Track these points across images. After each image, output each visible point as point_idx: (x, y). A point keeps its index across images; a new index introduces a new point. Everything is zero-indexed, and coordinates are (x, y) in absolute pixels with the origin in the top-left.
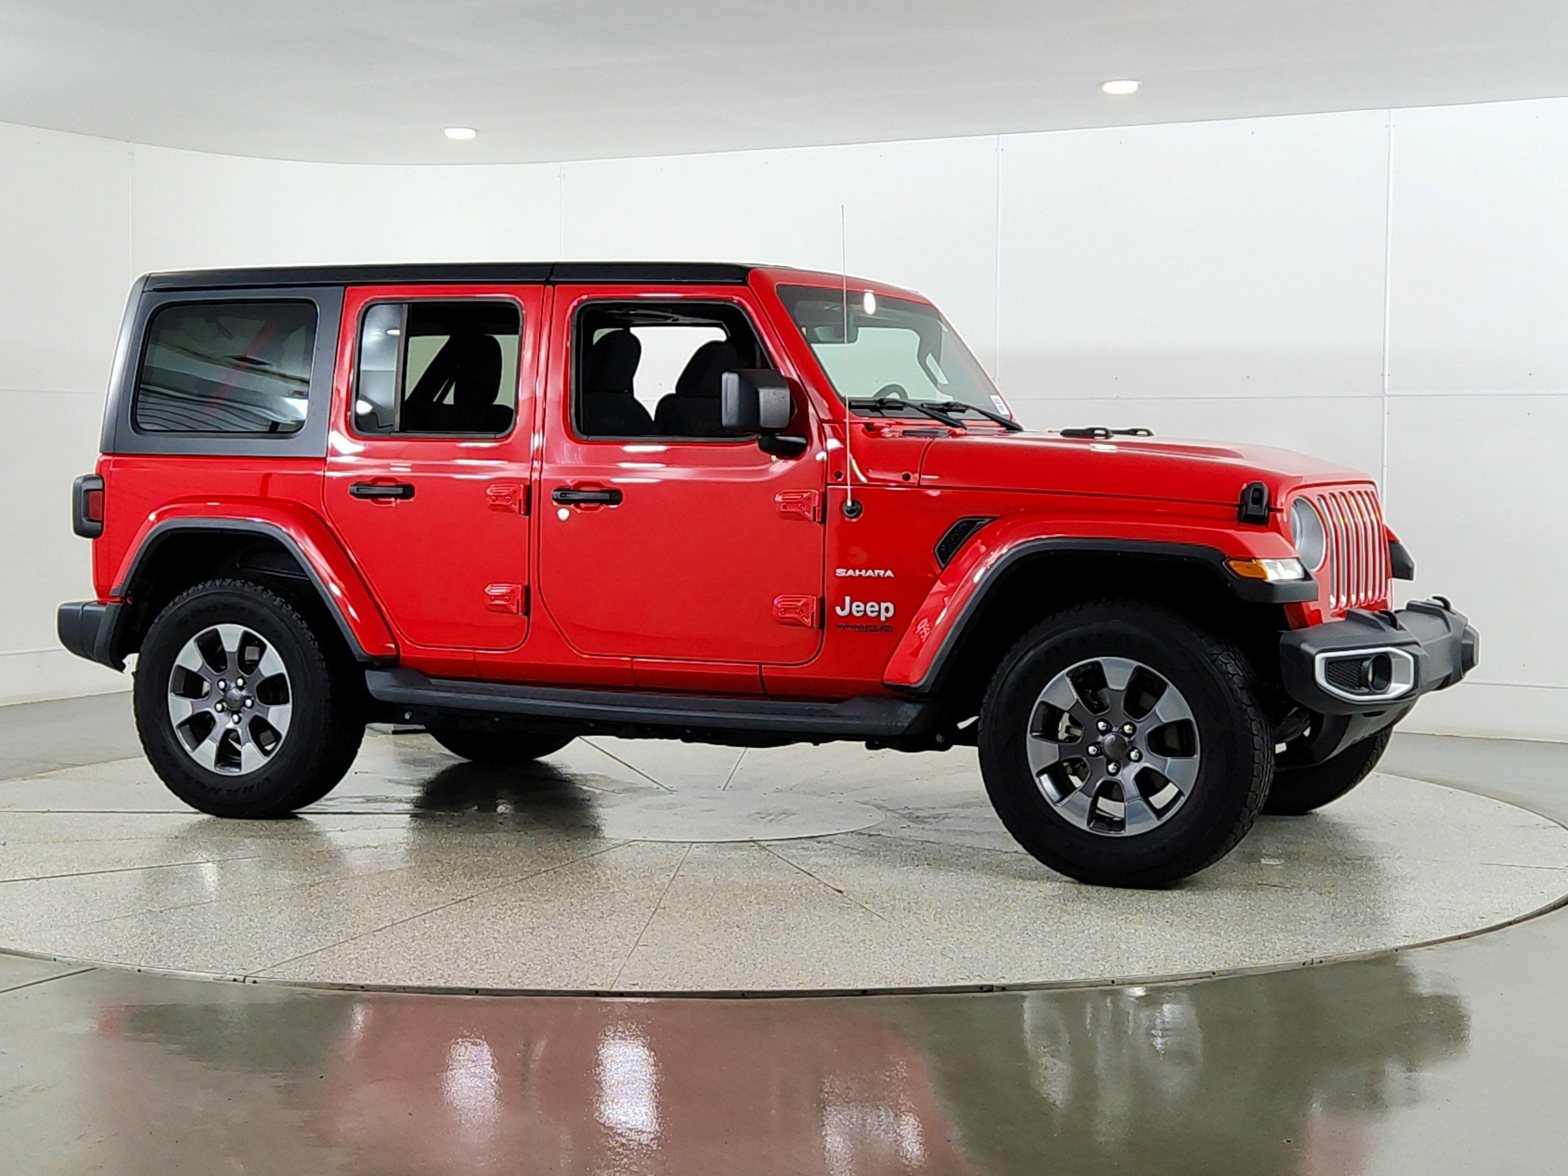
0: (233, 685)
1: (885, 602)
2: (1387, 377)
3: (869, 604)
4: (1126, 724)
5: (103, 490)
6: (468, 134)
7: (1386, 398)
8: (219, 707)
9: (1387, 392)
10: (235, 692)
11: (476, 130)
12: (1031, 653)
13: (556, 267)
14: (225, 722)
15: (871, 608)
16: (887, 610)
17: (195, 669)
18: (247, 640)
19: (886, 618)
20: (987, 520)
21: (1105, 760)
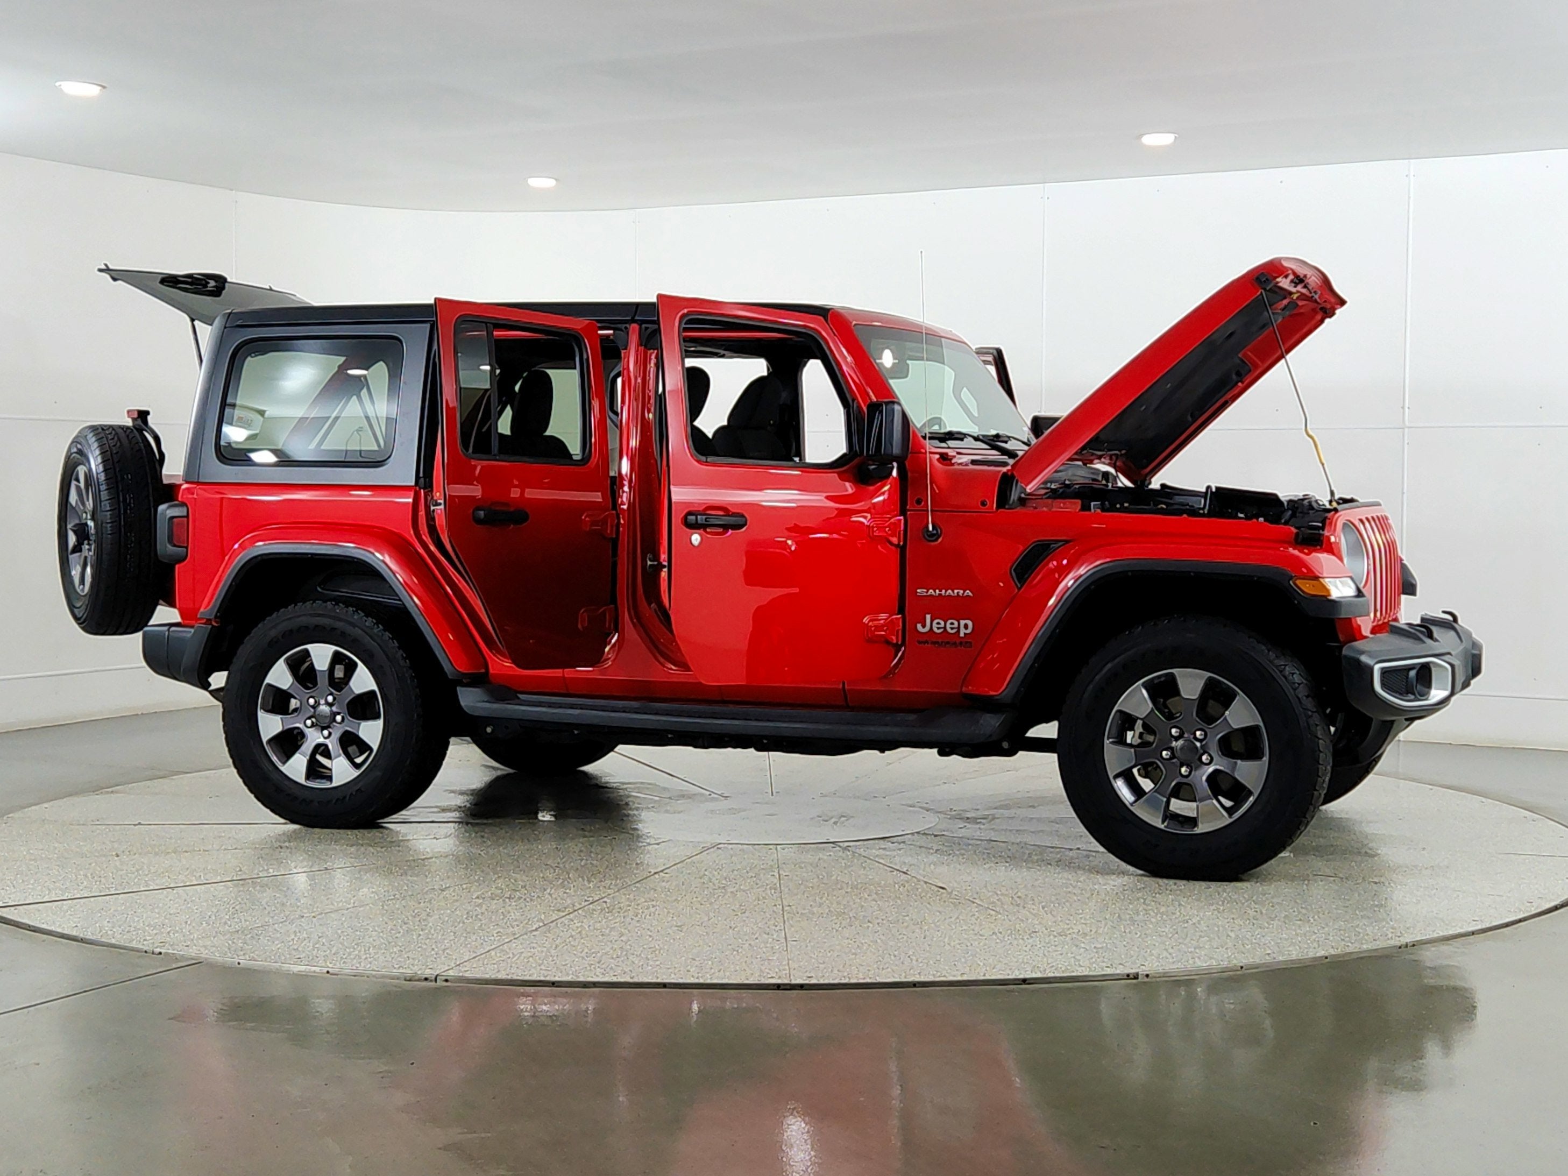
0: (322, 702)
1: (964, 619)
2: (1407, 410)
3: (949, 622)
4: (1198, 730)
5: (187, 516)
6: (549, 183)
7: (1406, 430)
8: (309, 722)
9: (1407, 424)
10: (324, 708)
11: (556, 179)
12: (1109, 665)
13: (639, 307)
14: (314, 737)
15: (950, 626)
16: (966, 626)
17: (285, 687)
18: (337, 658)
19: (965, 634)
20: (1061, 543)
21: (1178, 764)
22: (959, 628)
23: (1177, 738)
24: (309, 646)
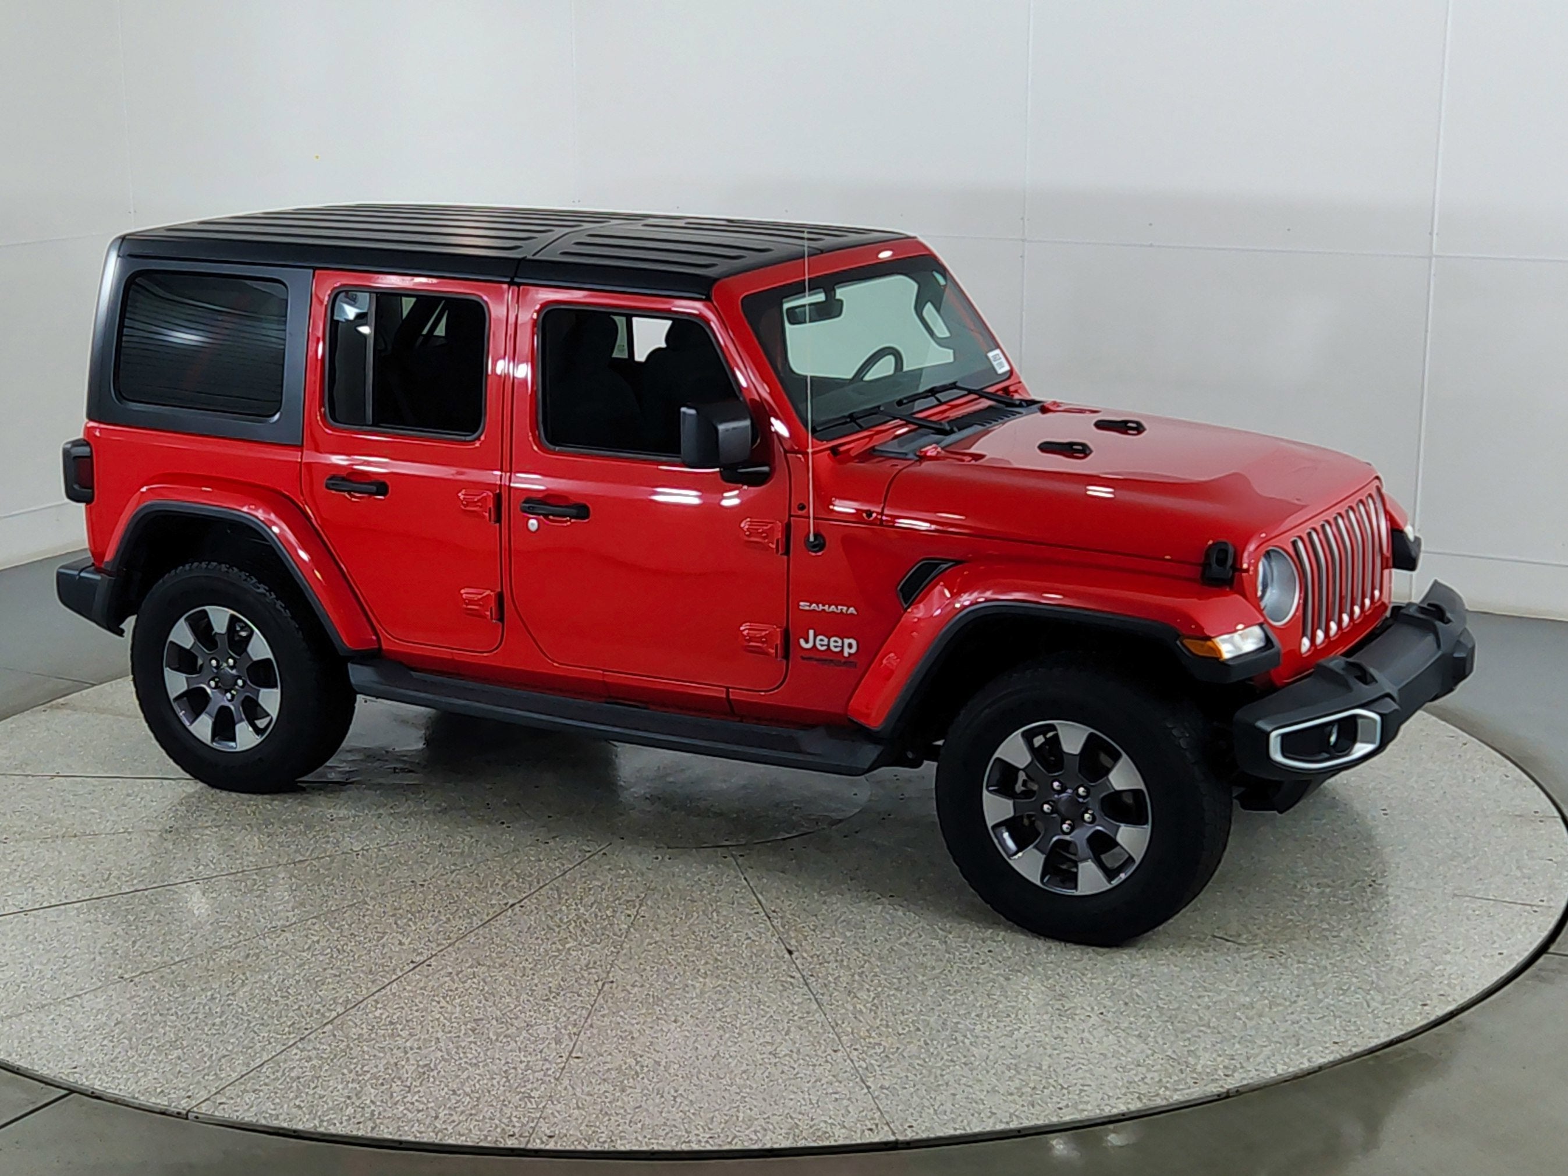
0: (224, 664)
1: (848, 638)
3: (833, 639)
4: (1082, 786)
5: (91, 457)
8: (213, 683)
10: (227, 672)
13: (521, 264)
14: (220, 699)
15: (835, 644)
17: (188, 647)
18: (235, 623)
19: (850, 654)
20: (951, 564)
21: (1059, 819)
22: (843, 647)
23: (1059, 792)
24: (207, 608)
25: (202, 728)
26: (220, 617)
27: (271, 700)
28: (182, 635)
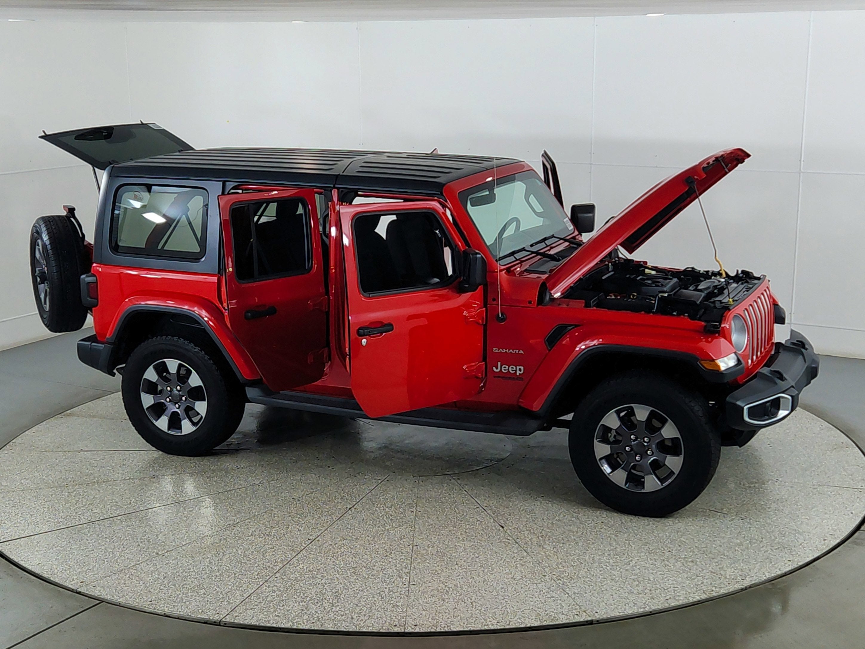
0: (174, 389)
1: (519, 366)
3: (511, 367)
4: (646, 437)
10: (175, 393)
12: (597, 401)
14: (171, 408)
15: (512, 369)
17: (154, 380)
18: (181, 367)
20: (572, 327)
21: (635, 454)
22: (516, 371)
23: (634, 441)
24: (165, 360)
25: (162, 423)
26: (173, 365)
27: (201, 407)
28: (151, 375)
